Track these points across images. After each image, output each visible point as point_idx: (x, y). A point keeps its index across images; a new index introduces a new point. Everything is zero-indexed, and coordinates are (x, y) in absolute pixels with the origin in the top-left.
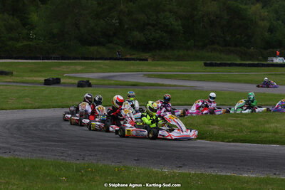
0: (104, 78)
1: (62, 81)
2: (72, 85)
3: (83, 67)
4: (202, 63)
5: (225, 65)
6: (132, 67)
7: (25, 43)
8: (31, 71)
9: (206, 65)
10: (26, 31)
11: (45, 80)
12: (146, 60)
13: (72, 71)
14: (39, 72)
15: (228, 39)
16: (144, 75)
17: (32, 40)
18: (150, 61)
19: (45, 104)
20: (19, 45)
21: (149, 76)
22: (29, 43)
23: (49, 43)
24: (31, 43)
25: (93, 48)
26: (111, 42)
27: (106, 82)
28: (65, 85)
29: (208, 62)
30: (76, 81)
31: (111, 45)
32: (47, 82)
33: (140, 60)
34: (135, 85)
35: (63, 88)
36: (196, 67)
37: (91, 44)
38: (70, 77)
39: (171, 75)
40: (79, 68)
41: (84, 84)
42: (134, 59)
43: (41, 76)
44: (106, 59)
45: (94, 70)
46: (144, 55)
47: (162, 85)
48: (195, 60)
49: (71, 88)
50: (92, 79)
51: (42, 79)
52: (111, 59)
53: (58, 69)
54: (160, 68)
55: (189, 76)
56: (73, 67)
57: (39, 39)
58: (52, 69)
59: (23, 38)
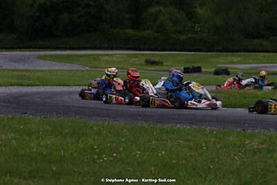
3: (239, 59)
7: (190, 36)
10: (191, 24)
17: (196, 33)
20: (184, 37)
22: (193, 35)
23: (213, 35)
24: (195, 36)
25: (256, 41)
32: (187, 70)
37: (255, 37)
40: (235, 59)
45: (251, 61)
53: (214, 60)
56: (230, 59)
57: (203, 32)
58: (209, 60)
59: (188, 31)
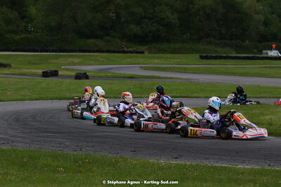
0: (101, 70)
1: (60, 73)
2: (69, 77)
3: (79, 60)
4: (198, 56)
5: (221, 58)
6: (129, 60)
7: (23, 36)
8: (30, 63)
9: (202, 57)
10: (24, 24)
11: (43, 72)
12: (143, 53)
13: (69, 63)
14: (37, 64)
15: (223, 32)
16: (141, 67)
18: (146, 54)
19: (42, 96)
20: (17, 37)
21: (145, 69)
22: (26, 35)
23: (47, 36)
24: (29, 36)
25: (91, 41)
26: (108, 35)
27: (103, 74)
28: (63, 77)
29: (204, 55)
30: (74, 74)
31: (108, 38)
32: (45, 75)
33: (137, 52)
34: (131, 77)
35: (60, 80)
36: (192, 60)
37: (88, 37)
38: (68, 70)
39: (166, 68)
40: (76, 60)
41: (82, 76)
42: (131, 52)
43: (39, 68)
44: (103, 52)
45: (92, 62)
46: (141, 48)
47: (159, 78)
48: (190, 53)
49: (68, 81)
50: (89, 71)
51: (40, 72)
52: (108, 51)
53: (56, 61)
54: (156, 61)
55: (185, 68)
56: (70, 60)
57: (37, 32)
58: (50, 61)
59: (22, 31)
